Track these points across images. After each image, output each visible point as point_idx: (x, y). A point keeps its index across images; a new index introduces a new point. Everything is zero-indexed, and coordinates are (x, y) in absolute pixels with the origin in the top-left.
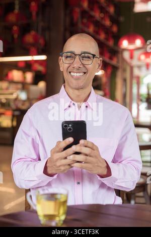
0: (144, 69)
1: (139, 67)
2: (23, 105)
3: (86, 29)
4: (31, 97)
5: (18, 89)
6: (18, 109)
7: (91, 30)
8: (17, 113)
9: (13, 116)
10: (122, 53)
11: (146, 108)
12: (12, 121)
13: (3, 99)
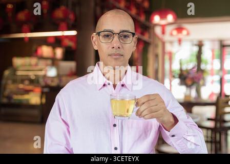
0: (176, 44)
1: (171, 42)
2: (52, 81)
3: (117, 4)
4: (61, 73)
5: (47, 65)
6: (47, 86)
7: (122, 5)
8: (46, 90)
9: (42, 93)
10: (153, 29)
11: (178, 84)
12: (41, 98)
13: (32, 75)
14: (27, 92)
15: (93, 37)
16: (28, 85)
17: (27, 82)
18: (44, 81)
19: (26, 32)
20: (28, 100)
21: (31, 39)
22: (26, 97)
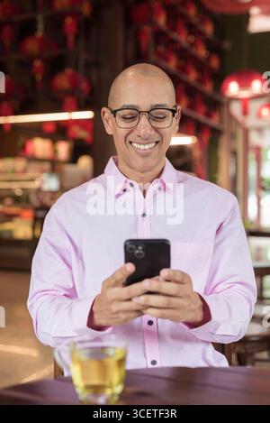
2: (52, 199)
5: (42, 171)
7: (172, 64)
9: (36, 219)
10: (228, 106)
12: (34, 228)
13: (17, 188)
14: (9, 217)
15: (104, 113)
16: (10, 206)
17: (9, 201)
18: (38, 198)
19: (6, 115)
20: (10, 232)
21: (15, 127)
22: (8, 226)
